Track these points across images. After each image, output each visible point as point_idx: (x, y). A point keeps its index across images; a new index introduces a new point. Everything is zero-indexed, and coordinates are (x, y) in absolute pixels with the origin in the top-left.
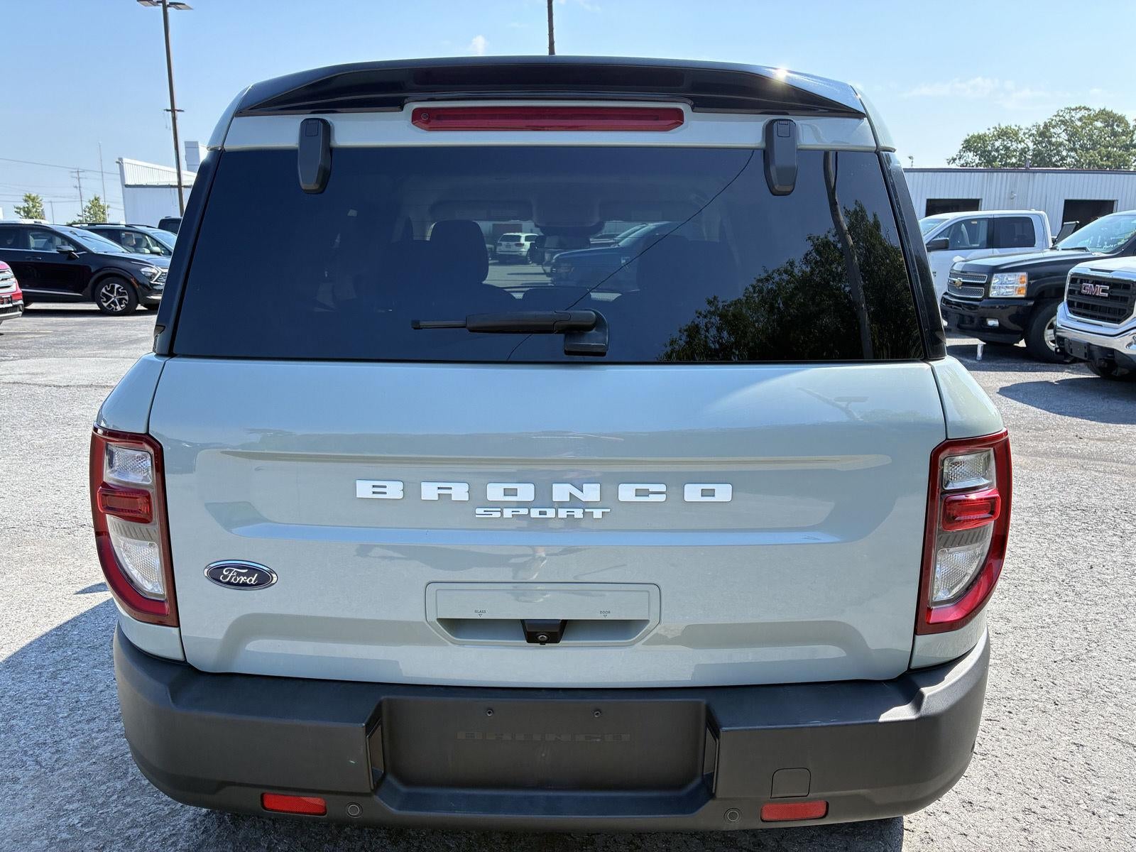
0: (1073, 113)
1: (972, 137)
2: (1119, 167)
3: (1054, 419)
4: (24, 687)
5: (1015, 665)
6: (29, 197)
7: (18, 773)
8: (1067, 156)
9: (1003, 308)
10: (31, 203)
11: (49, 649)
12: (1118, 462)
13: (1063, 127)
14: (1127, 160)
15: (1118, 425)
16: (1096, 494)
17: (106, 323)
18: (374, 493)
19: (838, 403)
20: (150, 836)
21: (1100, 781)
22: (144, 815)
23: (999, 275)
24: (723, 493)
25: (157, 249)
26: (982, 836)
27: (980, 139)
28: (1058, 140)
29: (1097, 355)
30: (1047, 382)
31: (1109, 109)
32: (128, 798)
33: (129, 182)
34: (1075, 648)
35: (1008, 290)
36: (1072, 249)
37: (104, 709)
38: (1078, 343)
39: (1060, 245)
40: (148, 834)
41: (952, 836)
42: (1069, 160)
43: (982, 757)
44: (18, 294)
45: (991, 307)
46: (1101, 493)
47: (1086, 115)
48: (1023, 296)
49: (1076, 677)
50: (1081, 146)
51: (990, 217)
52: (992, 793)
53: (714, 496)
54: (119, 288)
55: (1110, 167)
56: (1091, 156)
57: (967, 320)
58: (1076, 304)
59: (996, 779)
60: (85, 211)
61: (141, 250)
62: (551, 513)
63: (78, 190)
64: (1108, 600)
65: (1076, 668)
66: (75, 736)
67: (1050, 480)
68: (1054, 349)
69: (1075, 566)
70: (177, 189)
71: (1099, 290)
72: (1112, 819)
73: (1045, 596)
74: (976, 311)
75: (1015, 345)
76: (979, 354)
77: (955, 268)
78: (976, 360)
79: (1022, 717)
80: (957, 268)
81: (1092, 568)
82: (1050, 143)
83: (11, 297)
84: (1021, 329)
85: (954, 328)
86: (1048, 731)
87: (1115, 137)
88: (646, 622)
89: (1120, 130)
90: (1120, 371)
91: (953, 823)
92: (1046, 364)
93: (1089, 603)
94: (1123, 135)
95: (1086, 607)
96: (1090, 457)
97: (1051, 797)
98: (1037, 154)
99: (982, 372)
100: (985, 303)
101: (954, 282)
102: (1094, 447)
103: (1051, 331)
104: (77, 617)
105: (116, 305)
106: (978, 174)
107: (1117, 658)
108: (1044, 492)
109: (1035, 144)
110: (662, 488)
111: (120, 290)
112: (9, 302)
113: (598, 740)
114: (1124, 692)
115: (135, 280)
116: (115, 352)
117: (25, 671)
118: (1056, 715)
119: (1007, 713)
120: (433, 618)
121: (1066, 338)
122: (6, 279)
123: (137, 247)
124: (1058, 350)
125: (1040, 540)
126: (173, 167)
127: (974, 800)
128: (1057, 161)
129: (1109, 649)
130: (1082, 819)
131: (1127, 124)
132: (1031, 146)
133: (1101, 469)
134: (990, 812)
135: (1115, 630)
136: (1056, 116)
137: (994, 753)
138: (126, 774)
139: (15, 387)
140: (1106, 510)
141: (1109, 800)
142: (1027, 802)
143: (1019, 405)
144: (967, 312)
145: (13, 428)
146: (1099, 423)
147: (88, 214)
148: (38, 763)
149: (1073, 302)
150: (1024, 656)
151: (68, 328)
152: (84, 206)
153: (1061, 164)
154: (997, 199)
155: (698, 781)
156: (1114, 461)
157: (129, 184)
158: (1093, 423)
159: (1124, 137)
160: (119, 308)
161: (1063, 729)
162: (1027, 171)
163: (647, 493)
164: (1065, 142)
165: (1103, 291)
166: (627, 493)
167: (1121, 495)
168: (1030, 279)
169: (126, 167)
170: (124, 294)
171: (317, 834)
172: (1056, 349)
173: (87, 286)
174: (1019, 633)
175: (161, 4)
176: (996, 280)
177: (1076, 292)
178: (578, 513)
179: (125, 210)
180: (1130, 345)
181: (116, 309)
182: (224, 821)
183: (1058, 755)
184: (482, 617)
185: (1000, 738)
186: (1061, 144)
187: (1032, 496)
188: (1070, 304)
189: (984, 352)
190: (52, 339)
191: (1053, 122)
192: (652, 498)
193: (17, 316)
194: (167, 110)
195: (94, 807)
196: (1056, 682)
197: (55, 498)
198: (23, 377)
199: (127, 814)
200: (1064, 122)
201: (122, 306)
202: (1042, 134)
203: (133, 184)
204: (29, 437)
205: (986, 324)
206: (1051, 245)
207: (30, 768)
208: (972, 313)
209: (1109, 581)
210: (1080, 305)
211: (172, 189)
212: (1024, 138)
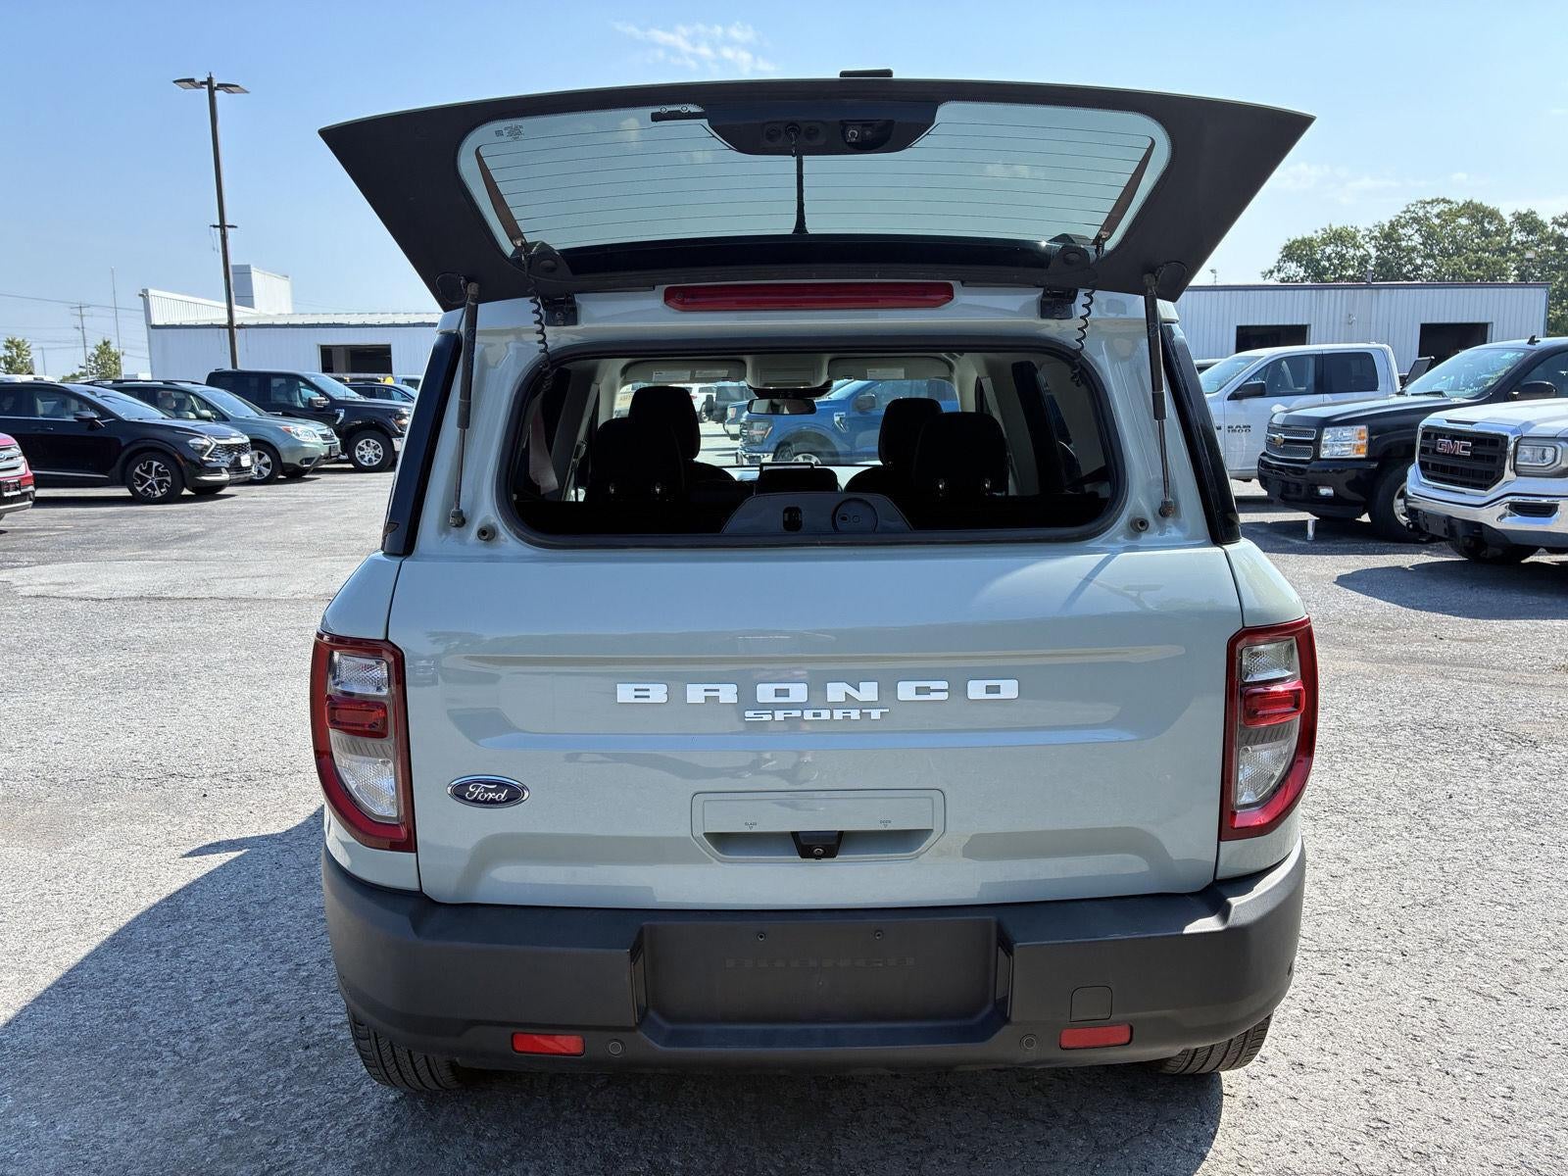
0: (1428, 208)
1: (1294, 243)
2: (1493, 279)
3: (1407, 615)
4: (140, 969)
5: (1354, 912)
6: (12, 342)
7: (154, 1065)
8: (1423, 265)
9: (1339, 472)
10: (15, 350)
11: (162, 923)
12: (1488, 668)
13: (1415, 226)
14: (1505, 269)
15: (1489, 622)
16: (1459, 708)
17: (144, 514)
18: (636, 697)
19: (1129, 592)
20: (332, 1127)
21: (1455, 1039)
22: (320, 1105)
23: (1331, 429)
24: (1009, 689)
25: (206, 413)
26: (1315, 1100)
27: (1305, 244)
28: (1410, 244)
29: (1460, 531)
30: (1399, 568)
31: (1476, 201)
32: (296, 1088)
33: (156, 321)
34: (1428, 892)
35: (1344, 449)
36: (1426, 394)
37: (247, 989)
38: (1436, 517)
39: (1409, 389)
40: (329, 1125)
41: (1280, 1100)
42: (1425, 270)
43: (1314, 1015)
44: (29, 478)
45: (1324, 472)
46: (1466, 707)
47: (1446, 210)
48: (1363, 456)
49: (1429, 924)
50: (1441, 251)
51: (1317, 353)
52: (1326, 1053)
53: (999, 692)
54: (159, 466)
55: (1482, 278)
56: (1456, 264)
57: (1292, 488)
58: (1430, 466)
59: (1331, 1038)
60: (90, 361)
61: (183, 414)
62: (825, 715)
63: (81, 334)
64: (1470, 835)
65: (1429, 914)
66: (217, 1021)
67: (1401, 692)
68: (1405, 524)
69: (1429, 796)
70: (227, 330)
71: (1460, 448)
72: (1469, 1078)
73: (1392, 832)
74: (1303, 476)
75: (1358, 519)
76: (1311, 532)
77: (1275, 420)
78: (1306, 540)
79: (1363, 970)
80: (1277, 420)
81: (1451, 797)
82: (1399, 248)
83: (19, 482)
84: (1362, 499)
85: (1276, 499)
86: (1394, 986)
87: (1486, 238)
88: (928, 832)
89: (1493, 228)
90: (1490, 552)
91: (1281, 1087)
92: (1396, 544)
93: (1447, 839)
94: (1497, 235)
95: (1443, 843)
96: (1453, 662)
97: (1396, 1057)
98: (1382, 263)
99: (1314, 557)
100: (1316, 466)
101: (1274, 439)
102: (1456, 650)
103: (1401, 502)
104: (191, 885)
105: (154, 490)
106: (1303, 292)
107: (1480, 902)
108: (1392, 707)
109: (1378, 250)
110: (944, 685)
111: (160, 469)
112: (16, 489)
113: (880, 965)
114: (1487, 940)
115: (180, 454)
116: (164, 553)
117: (136, 949)
118: (1405, 967)
119: (1344, 966)
120: (699, 833)
121: (1421, 510)
122: (12, 458)
123: (178, 411)
124: (1411, 526)
125: (1387, 766)
126: (222, 301)
127: (1305, 1060)
128: (1409, 272)
129: (1469, 891)
130: (1431, 1078)
131: (1502, 221)
132: (1373, 252)
133: (1467, 677)
134: (1325, 1074)
135: (1478, 869)
136: (1405, 212)
137: (1328, 1010)
138: (287, 1061)
139: (40, 602)
140: (1471, 728)
141: (1467, 1058)
142: (1368, 1062)
143: (1362, 597)
144: (1291, 477)
145: (52, 656)
146: (1465, 619)
147: (94, 365)
148: (175, 1053)
149: (1427, 464)
150: (1365, 902)
151: (96, 521)
152: (88, 354)
153: (1415, 276)
154: (1331, 325)
155: (989, 1008)
156: (1483, 667)
157: (157, 323)
158: (1458, 618)
159: (1498, 238)
160: (158, 494)
161: (1412, 982)
162: (1368, 287)
163: (928, 691)
164: (1419, 246)
165: (1464, 448)
166: (906, 691)
167: (1490, 708)
168: (1371, 434)
169: (153, 302)
170: (166, 474)
171: (530, 1119)
172: (1408, 524)
173: (114, 465)
174: (1359, 877)
175: (206, 86)
176: (1327, 436)
177: (1431, 451)
178: (855, 715)
179: (151, 358)
180: (1502, 517)
181: (154, 495)
182: (417, 1108)
183: (1406, 1011)
184: (753, 830)
185: (1336, 993)
186: (1414, 249)
187: (1377, 712)
188: (1423, 466)
189: (1317, 529)
190: (75, 537)
191: (1402, 220)
192: (934, 696)
193: (26, 507)
194: (215, 226)
195: (256, 1099)
196: (1403, 930)
197: (130, 742)
198: (48, 588)
199: (299, 1105)
200: (1416, 220)
201: (163, 490)
202: (1387, 237)
203: (162, 323)
204: (76, 666)
205: (1318, 494)
206: (1398, 388)
207: (168, 1059)
208: (1299, 479)
209: (1472, 813)
210: (1435, 467)
211: (221, 330)
212: (1362, 243)
